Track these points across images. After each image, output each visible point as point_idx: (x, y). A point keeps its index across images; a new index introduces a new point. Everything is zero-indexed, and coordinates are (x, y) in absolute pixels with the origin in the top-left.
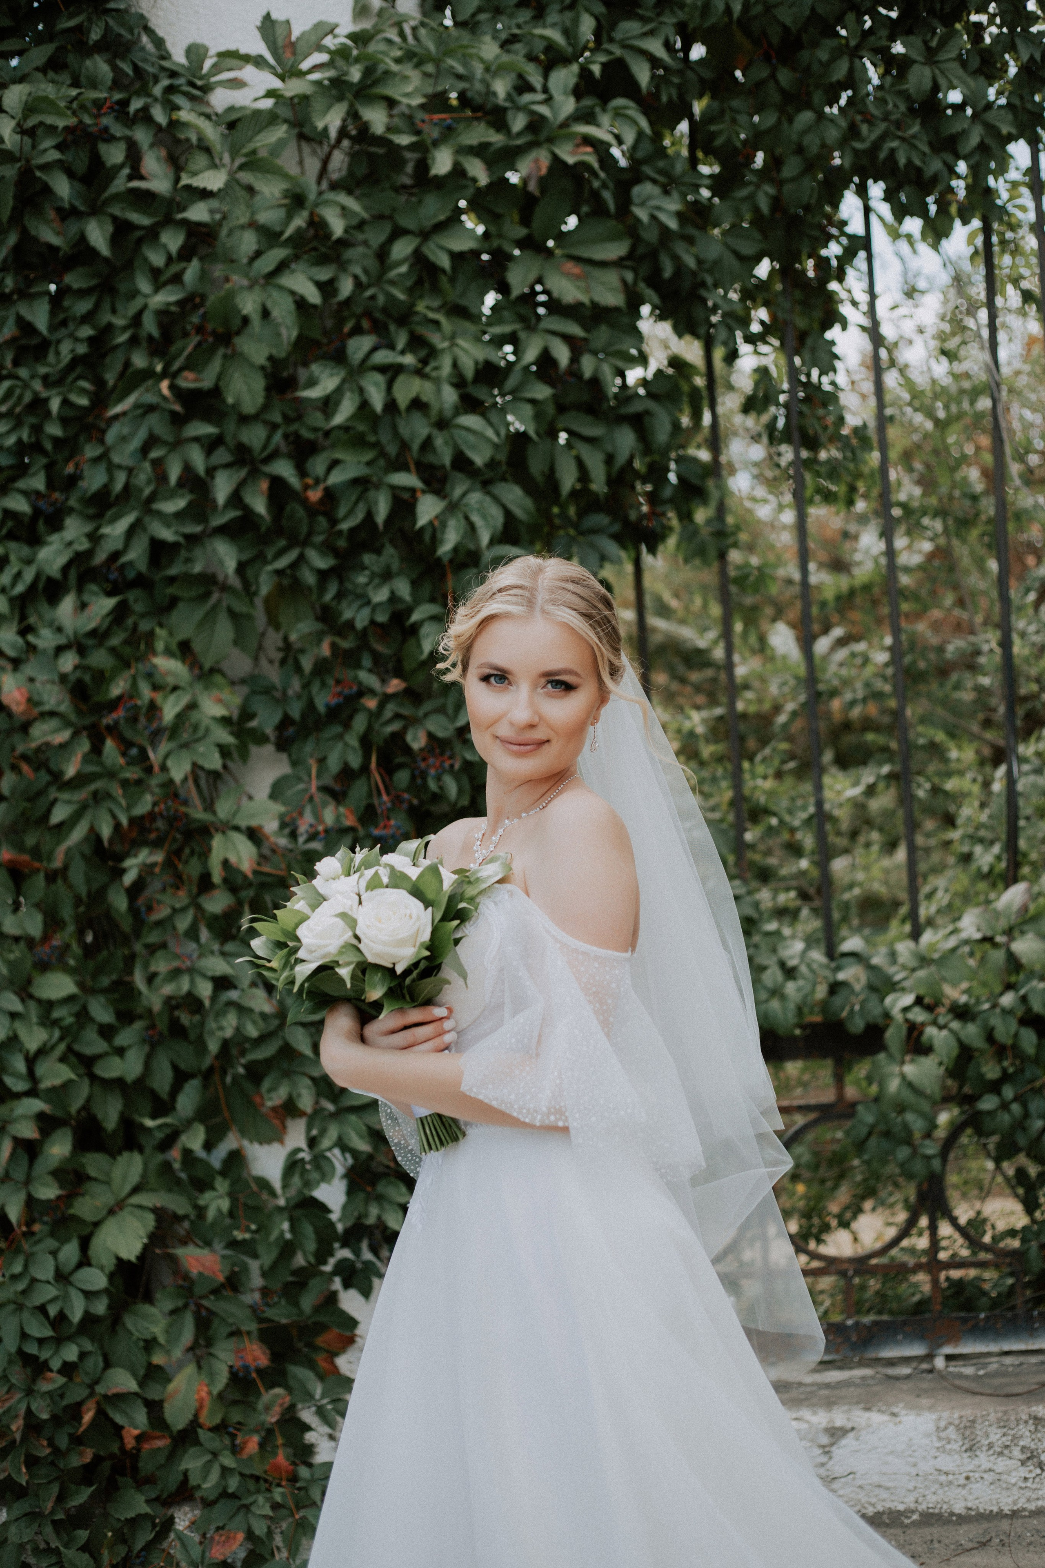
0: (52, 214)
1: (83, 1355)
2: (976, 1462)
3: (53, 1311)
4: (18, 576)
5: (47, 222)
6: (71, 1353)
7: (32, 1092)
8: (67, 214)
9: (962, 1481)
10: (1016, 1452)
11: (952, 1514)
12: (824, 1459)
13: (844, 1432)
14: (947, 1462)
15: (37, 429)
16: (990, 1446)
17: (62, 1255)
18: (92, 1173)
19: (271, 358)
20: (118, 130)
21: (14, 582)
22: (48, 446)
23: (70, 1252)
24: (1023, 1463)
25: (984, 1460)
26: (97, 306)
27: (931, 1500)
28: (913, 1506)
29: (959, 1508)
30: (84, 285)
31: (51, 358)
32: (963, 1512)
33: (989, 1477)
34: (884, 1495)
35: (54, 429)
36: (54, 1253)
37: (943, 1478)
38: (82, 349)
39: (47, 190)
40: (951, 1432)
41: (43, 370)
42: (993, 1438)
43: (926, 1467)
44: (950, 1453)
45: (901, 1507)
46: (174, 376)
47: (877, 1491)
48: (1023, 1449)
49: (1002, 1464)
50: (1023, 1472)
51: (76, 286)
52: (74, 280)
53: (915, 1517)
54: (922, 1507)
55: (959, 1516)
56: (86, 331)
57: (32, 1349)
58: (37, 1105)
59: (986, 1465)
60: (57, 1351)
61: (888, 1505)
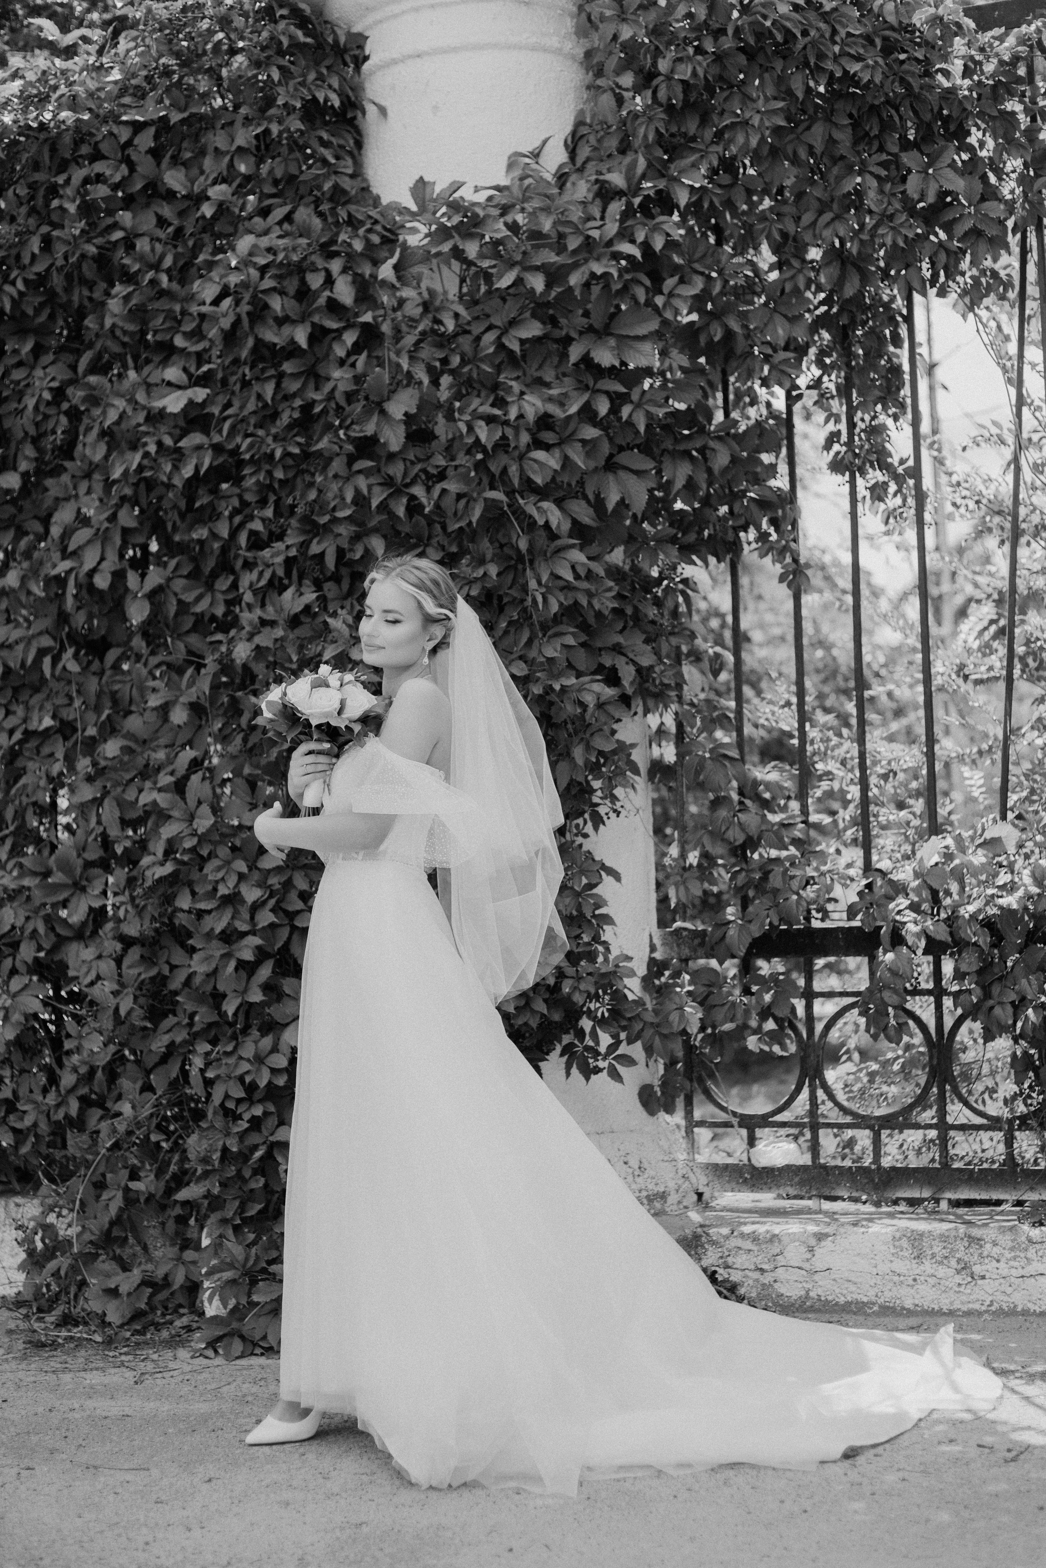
0: (271, 322)
1: (266, 1114)
2: (922, 1267)
3: (248, 1079)
4: (261, 574)
5: (270, 327)
6: (258, 1111)
7: (253, 932)
8: (281, 321)
9: (911, 1282)
10: (953, 1263)
11: (903, 1308)
12: (809, 1256)
13: (827, 1235)
14: (900, 1266)
15: (269, 473)
16: (933, 1256)
17: (260, 1044)
18: (287, 991)
19: (406, 414)
20: (320, 263)
21: (259, 580)
22: (276, 486)
23: (267, 1042)
24: (958, 1272)
25: (928, 1266)
26: (304, 386)
27: (888, 1296)
28: (874, 1299)
29: (908, 1304)
30: (295, 371)
31: (278, 423)
32: (912, 1307)
33: (932, 1281)
34: (853, 1288)
35: (279, 474)
36: (256, 1042)
37: (896, 1278)
38: (296, 415)
39: (266, 306)
40: (904, 1243)
41: (274, 431)
42: (936, 1250)
43: (884, 1268)
44: (903, 1258)
45: (865, 1300)
46: (347, 428)
47: (847, 1285)
48: (959, 1261)
49: (942, 1272)
50: (958, 1279)
51: (289, 371)
52: (288, 367)
53: (876, 1308)
54: (881, 1301)
55: (908, 1310)
56: (298, 402)
57: (231, 1105)
58: (256, 941)
59: (930, 1271)
60: (249, 1109)
61: (855, 1296)
